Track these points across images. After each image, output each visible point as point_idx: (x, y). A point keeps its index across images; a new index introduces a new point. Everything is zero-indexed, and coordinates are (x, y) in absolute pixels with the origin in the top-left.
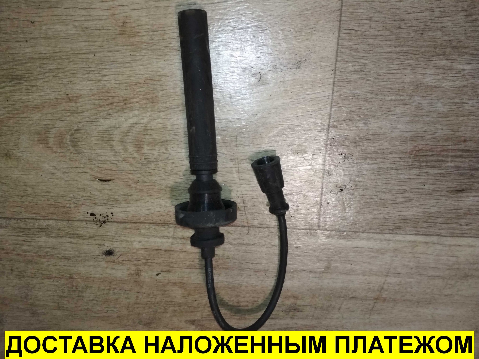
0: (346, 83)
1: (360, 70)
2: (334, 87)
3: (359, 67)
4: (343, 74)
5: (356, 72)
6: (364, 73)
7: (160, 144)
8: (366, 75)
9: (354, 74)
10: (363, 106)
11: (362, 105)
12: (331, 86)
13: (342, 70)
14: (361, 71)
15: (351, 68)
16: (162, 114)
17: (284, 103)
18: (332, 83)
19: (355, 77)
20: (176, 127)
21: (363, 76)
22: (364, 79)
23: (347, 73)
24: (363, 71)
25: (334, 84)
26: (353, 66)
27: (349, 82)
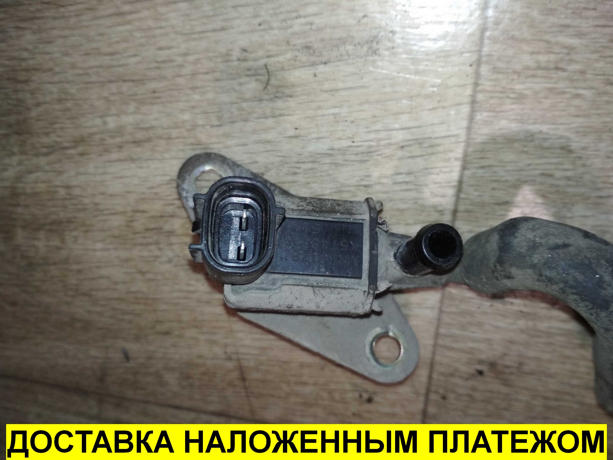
0: (509, 101)
1: (552, 65)
2: (473, 111)
3: (552, 57)
4: (501, 76)
5: (540, 72)
6: (565, 74)
7: (47, 227)
8: (571, 80)
9: (534, 76)
10: (556, 169)
11: (553, 167)
12: (466, 109)
13: (500, 65)
14: (557, 69)
15: (527, 60)
16: (42, 161)
17: (333, 149)
18: (468, 100)
19: (537, 87)
20: (77, 192)
21: (561, 85)
22: (564, 93)
23: (515, 72)
24: (563, 70)
25: (473, 102)
26: (533, 53)
27: (520, 98)
